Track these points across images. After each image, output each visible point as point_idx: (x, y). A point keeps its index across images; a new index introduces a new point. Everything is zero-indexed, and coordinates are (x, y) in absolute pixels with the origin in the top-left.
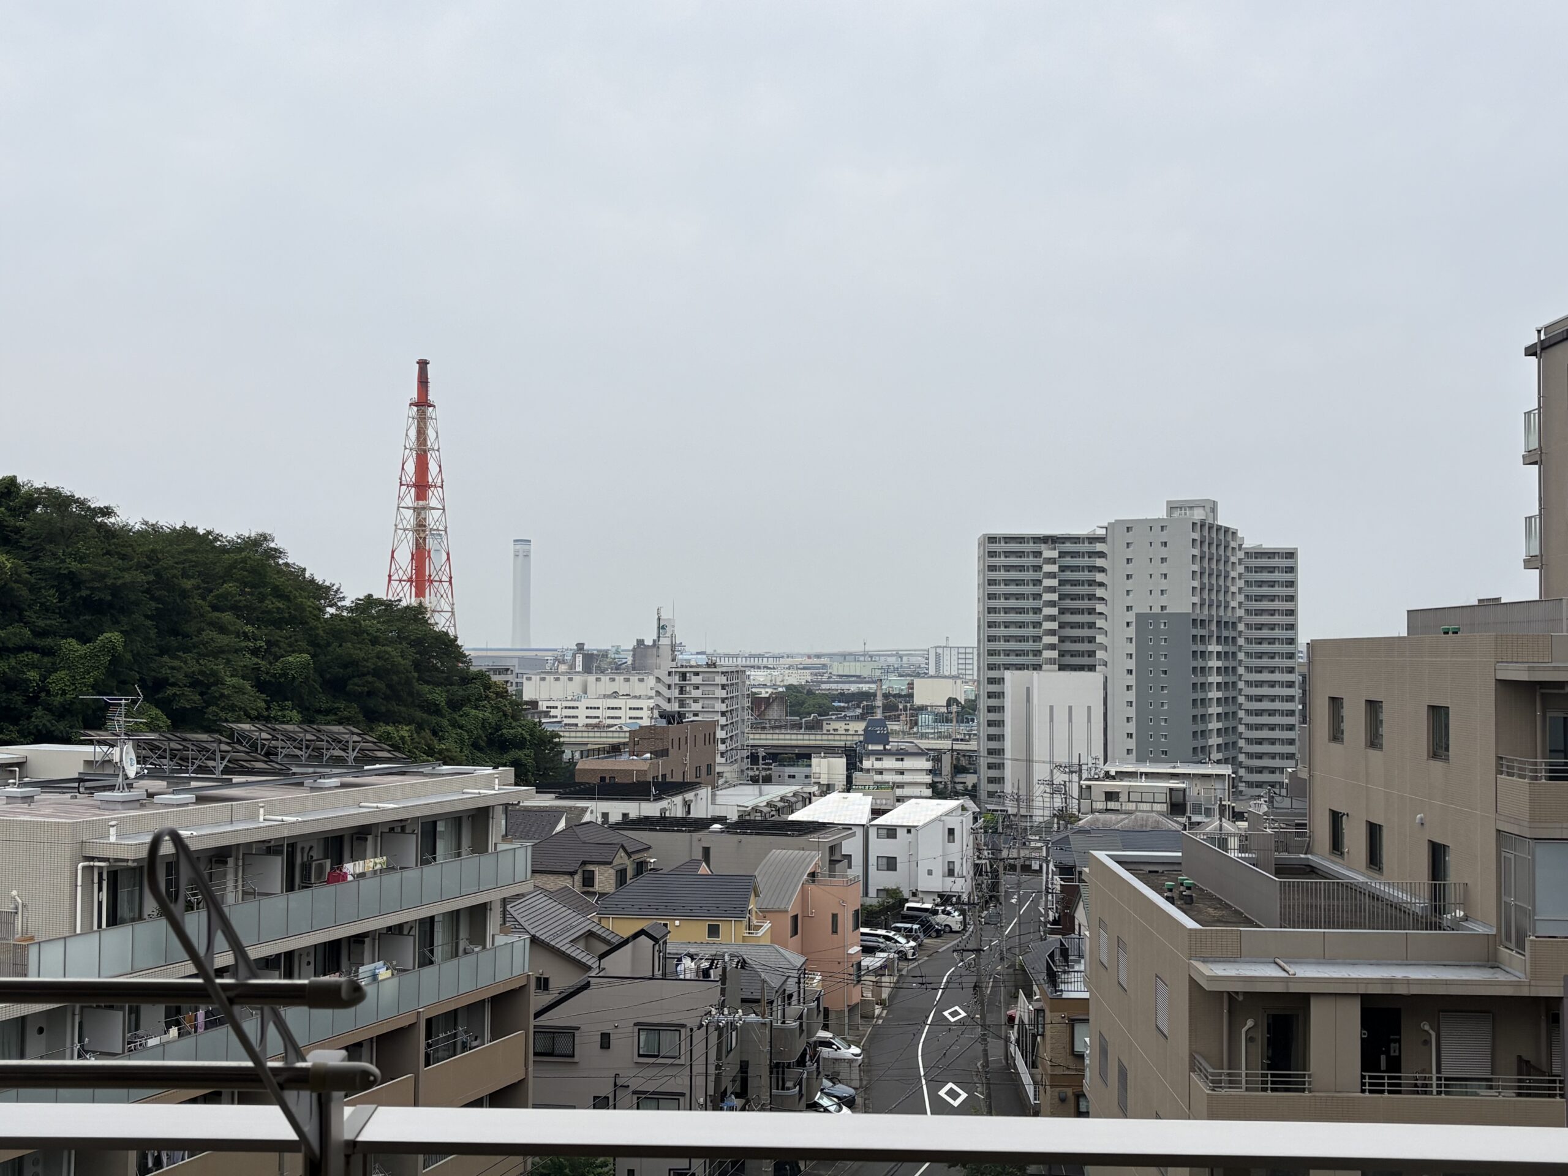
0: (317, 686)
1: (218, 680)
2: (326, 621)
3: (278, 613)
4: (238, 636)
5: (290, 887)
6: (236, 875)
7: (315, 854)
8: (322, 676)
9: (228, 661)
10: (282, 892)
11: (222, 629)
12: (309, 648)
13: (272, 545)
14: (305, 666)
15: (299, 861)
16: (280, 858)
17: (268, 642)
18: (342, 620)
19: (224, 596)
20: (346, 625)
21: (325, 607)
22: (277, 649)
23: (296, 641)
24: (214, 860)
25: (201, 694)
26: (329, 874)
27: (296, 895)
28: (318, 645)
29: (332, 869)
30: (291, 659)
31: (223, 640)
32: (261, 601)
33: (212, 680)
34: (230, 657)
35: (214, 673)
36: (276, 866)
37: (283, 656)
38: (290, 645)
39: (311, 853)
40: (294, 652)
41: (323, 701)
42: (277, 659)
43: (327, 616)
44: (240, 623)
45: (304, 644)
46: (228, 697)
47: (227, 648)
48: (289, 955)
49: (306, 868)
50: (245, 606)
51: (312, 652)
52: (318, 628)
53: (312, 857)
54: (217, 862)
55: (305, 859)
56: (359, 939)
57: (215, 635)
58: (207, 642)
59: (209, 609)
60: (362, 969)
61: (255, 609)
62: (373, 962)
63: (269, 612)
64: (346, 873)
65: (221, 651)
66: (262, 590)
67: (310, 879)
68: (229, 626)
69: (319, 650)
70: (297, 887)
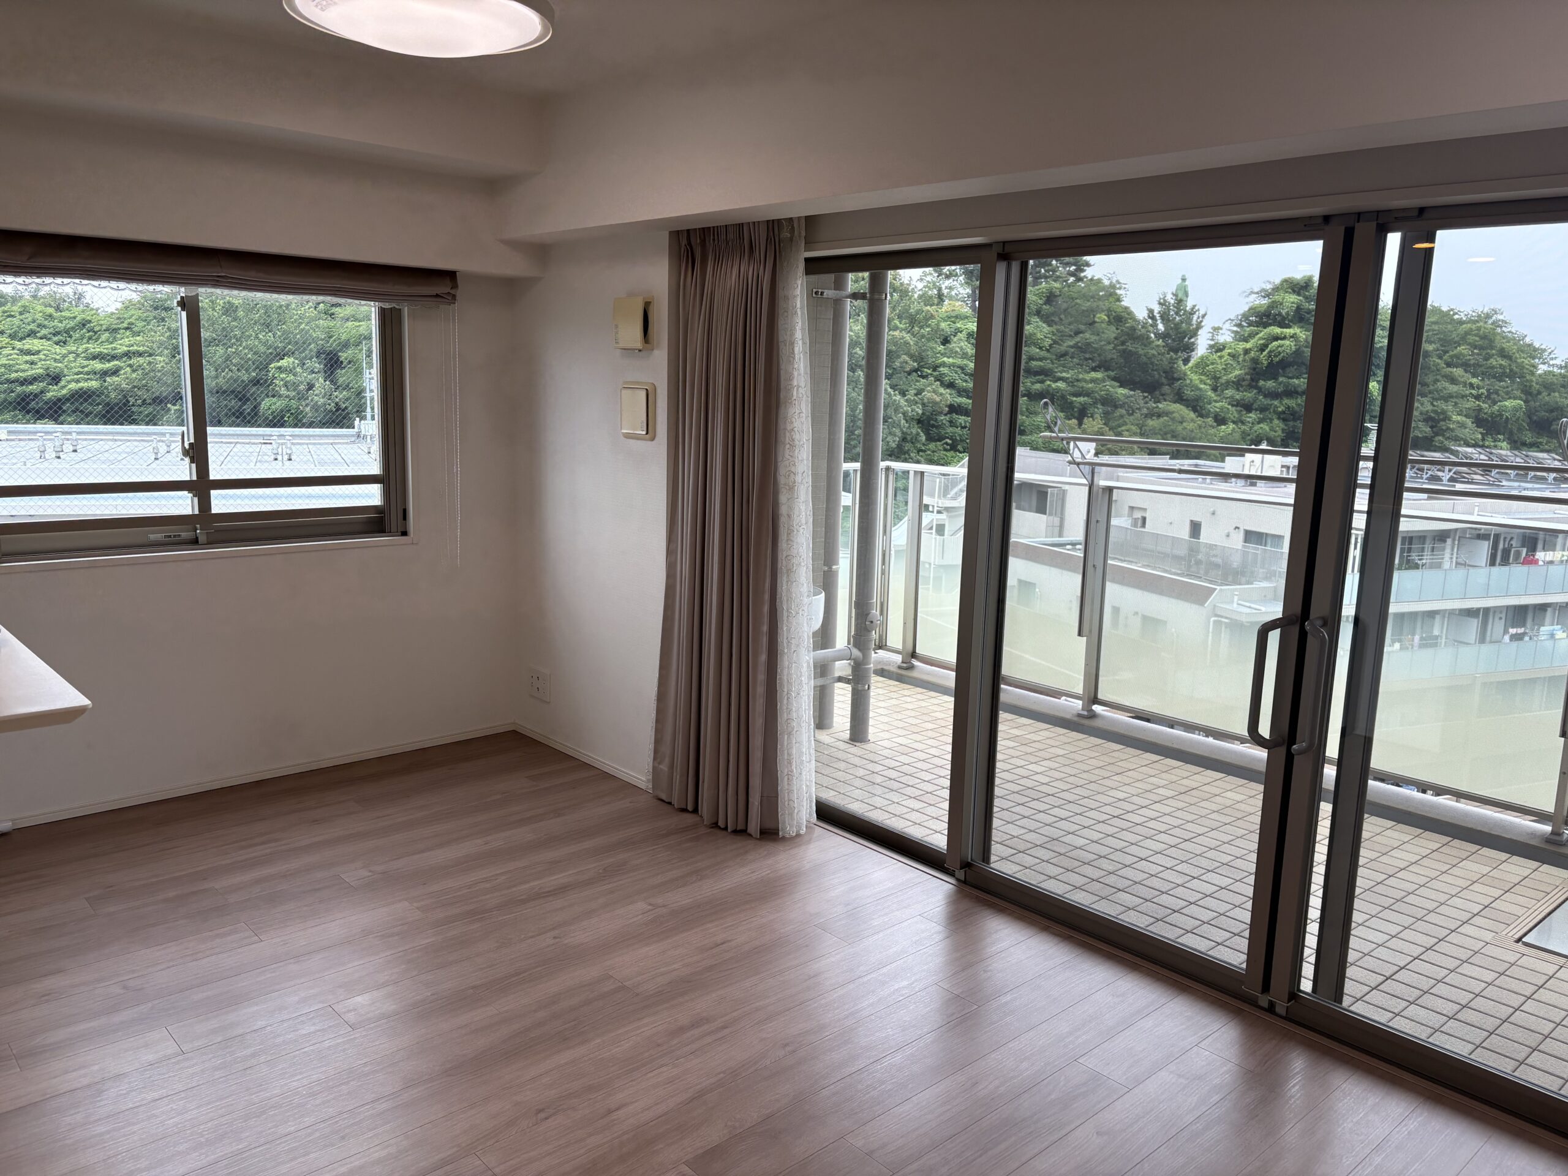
0: (1524, 424)
1: (1446, 417)
2: (1540, 375)
3: (1500, 368)
4: (1465, 386)
5: (1492, 563)
6: (1453, 550)
7: (1514, 543)
8: (1530, 417)
9: (1456, 404)
10: (1486, 566)
11: (1453, 380)
12: (1522, 395)
13: (1501, 317)
14: (1516, 409)
15: (1501, 546)
16: (1486, 543)
17: (1488, 390)
18: (1554, 375)
19: (1457, 356)
20: (1557, 379)
21: (1538, 364)
22: (1496, 396)
23: (1512, 390)
24: (1436, 538)
25: (1432, 427)
26: (1524, 558)
27: (1496, 570)
28: (1530, 394)
29: (1526, 555)
30: (1507, 403)
31: (1453, 389)
32: (1486, 359)
33: (1441, 417)
34: (1457, 400)
35: (1444, 412)
36: (1485, 547)
37: (1500, 401)
38: (1507, 393)
39: (1512, 542)
40: (1510, 398)
41: (1529, 437)
42: (1495, 403)
43: (1539, 372)
44: (1468, 375)
45: (1518, 393)
46: (1452, 430)
47: (1455, 395)
48: (1487, 611)
49: (1506, 553)
50: (1474, 364)
51: (1524, 398)
52: (1532, 381)
53: (1512, 545)
54: (1438, 540)
55: (1506, 546)
56: (1543, 608)
57: (1447, 385)
58: (1441, 390)
59: (1445, 366)
60: (1542, 628)
61: (1481, 366)
62: (1553, 625)
63: (1493, 367)
64: (1538, 560)
65: (1451, 396)
66: (1489, 351)
67: (1508, 560)
68: (1459, 379)
69: (1530, 398)
70: (1497, 564)
